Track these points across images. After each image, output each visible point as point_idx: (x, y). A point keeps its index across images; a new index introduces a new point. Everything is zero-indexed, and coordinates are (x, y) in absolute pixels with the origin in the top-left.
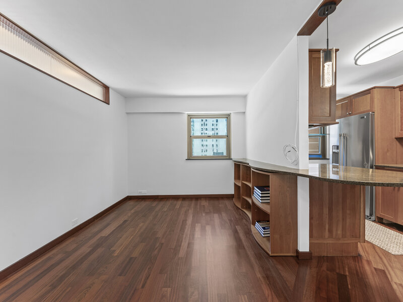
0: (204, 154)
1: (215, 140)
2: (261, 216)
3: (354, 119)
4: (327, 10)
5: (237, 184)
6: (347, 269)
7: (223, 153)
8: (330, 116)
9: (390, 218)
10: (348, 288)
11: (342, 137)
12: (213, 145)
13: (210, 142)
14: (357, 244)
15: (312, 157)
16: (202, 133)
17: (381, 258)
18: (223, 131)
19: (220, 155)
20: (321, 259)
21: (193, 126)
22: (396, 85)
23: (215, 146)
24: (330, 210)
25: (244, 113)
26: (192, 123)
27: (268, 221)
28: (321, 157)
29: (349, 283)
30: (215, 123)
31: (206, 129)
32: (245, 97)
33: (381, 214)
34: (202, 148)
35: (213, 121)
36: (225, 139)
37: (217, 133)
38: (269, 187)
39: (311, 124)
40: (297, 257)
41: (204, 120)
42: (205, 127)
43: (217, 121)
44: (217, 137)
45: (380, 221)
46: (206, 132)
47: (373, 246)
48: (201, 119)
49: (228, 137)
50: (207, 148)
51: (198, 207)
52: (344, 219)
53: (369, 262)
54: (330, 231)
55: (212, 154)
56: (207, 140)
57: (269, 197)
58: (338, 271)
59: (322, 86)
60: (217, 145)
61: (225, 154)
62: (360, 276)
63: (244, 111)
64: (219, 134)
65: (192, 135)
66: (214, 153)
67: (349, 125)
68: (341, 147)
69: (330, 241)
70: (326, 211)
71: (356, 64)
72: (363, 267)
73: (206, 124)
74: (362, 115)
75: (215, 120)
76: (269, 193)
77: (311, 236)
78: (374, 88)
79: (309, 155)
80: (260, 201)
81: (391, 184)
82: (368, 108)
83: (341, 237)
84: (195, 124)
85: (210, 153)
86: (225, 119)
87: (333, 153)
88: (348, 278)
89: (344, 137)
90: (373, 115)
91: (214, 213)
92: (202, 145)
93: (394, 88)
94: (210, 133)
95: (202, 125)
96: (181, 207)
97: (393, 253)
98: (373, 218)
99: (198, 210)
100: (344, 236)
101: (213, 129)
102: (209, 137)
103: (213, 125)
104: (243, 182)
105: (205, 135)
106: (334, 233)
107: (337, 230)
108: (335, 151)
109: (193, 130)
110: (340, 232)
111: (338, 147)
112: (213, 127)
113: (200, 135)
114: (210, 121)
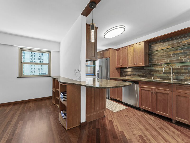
0: (32, 74)
1: (40, 65)
2: (63, 108)
3: (104, 59)
4: (93, 6)
5: (53, 91)
6: (100, 125)
7: (46, 73)
8: (94, 57)
9: (114, 97)
10: (100, 135)
11: (100, 67)
12: (39, 69)
13: (37, 66)
14: (104, 112)
15: (87, 75)
16: (31, 61)
17: (111, 115)
18: (46, 60)
19: (44, 74)
20: (90, 123)
21: (24, 56)
22: (116, 49)
23: (41, 69)
24: (94, 99)
25: (59, 52)
26: (23, 54)
27: (66, 110)
28: (93, 75)
29: (100, 132)
30: (41, 55)
31: (34, 59)
32: (59, 43)
33: (112, 96)
34: (31, 70)
35: (39, 54)
36: (47, 65)
37: (42, 62)
38: (66, 92)
39: (87, 60)
40: (80, 126)
41: (33, 53)
42: (34, 57)
43: (42, 54)
44: (42, 64)
45: (111, 99)
46: (34, 60)
47: (109, 110)
48: (30, 52)
49: (49, 64)
50: (35, 70)
51: (25, 108)
52: (99, 102)
53: (107, 118)
54: (94, 109)
55: (38, 74)
56: (34, 66)
57: (66, 97)
58: (96, 127)
59: (91, 41)
60: (42, 69)
61: (47, 74)
62: (104, 126)
63: (59, 51)
64: (43, 62)
65: (23, 62)
66: (40, 73)
67: (103, 62)
68: (100, 71)
69: (94, 113)
70: (93, 100)
71: (104, 37)
72: (105, 122)
73: (35, 56)
74: (106, 58)
75: (41, 53)
76: (66, 95)
77: (87, 113)
78: (110, 48)
79: (86, 74)
80: (63, 100)
81: (113, 87)
82: (108, 56)
83: (98, 110)
84: (25, 55)
85: (37, 73)
86: (48, 54)
87: (97, 73)
88: (100, 130)
89: (101, 67)
90: (109, 59)
91: (37, 110)
92: (31, 69)
93: (115, 49)
94: (38, 61)
95: (31, 56)
96: (10, 111)
97: (114, 112)
98: (109, 98)
99: (25, 111)
100: (99, 110)
101: (39, 59)
102: (36, 63)
103: (39, 56)
104: (56, 89)
105: (33, 62)
106: (96, 109)
107: (97, 108)
108: (98, 72)
109: (24, 59)
110: (98, 108)
111: (99, 71)
112: (40, 58)
113: (29, 62)
114: (37, 54)
